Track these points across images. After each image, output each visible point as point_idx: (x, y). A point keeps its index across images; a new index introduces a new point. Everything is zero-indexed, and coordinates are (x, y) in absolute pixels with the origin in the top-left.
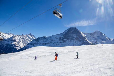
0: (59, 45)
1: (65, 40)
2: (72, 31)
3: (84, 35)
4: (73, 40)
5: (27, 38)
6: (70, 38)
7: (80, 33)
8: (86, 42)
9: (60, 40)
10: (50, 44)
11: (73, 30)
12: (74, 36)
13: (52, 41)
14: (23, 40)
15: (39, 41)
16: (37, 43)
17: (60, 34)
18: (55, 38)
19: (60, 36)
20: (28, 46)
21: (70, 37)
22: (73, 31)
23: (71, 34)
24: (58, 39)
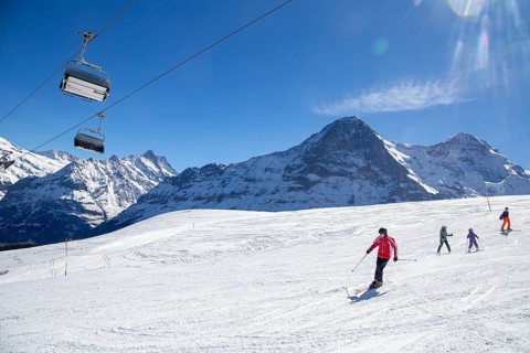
0: (284, 202)
1: (313, 177)
2: (343, 136)
3: (399, 156)
4: (347, 181)
5: (134, 174)
6: (336, 169)
7: (381, 143)
9: (286, 179)
10: (243, 197)
11: (348, 133)
12: (351, 159)
13: (251, 184)
14: (118, 183)
15: (190, 186)
16: (181, 194)
17: (287, 153)
18: (266, 170)
19: (288, 161)
20: (139, 207)
21: (335, 163)
22: (347, 137)
23: (339, 152)
24: (278, 177)
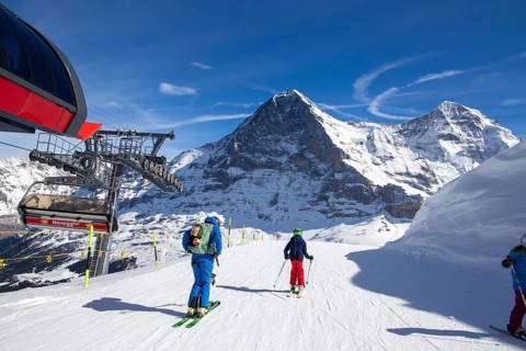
0: (196, 206)
1: (234, 171)
2: (275, 116)
4: (275, 173)
6: (263, 159)
8: (347, 180)
9: (207, 175)
10: (156, 201)
11: (282, 112)
12: (283, 145)
21: (263, 152)
22: (280, 117)
23: (269, 137)
24: (201, 173)
